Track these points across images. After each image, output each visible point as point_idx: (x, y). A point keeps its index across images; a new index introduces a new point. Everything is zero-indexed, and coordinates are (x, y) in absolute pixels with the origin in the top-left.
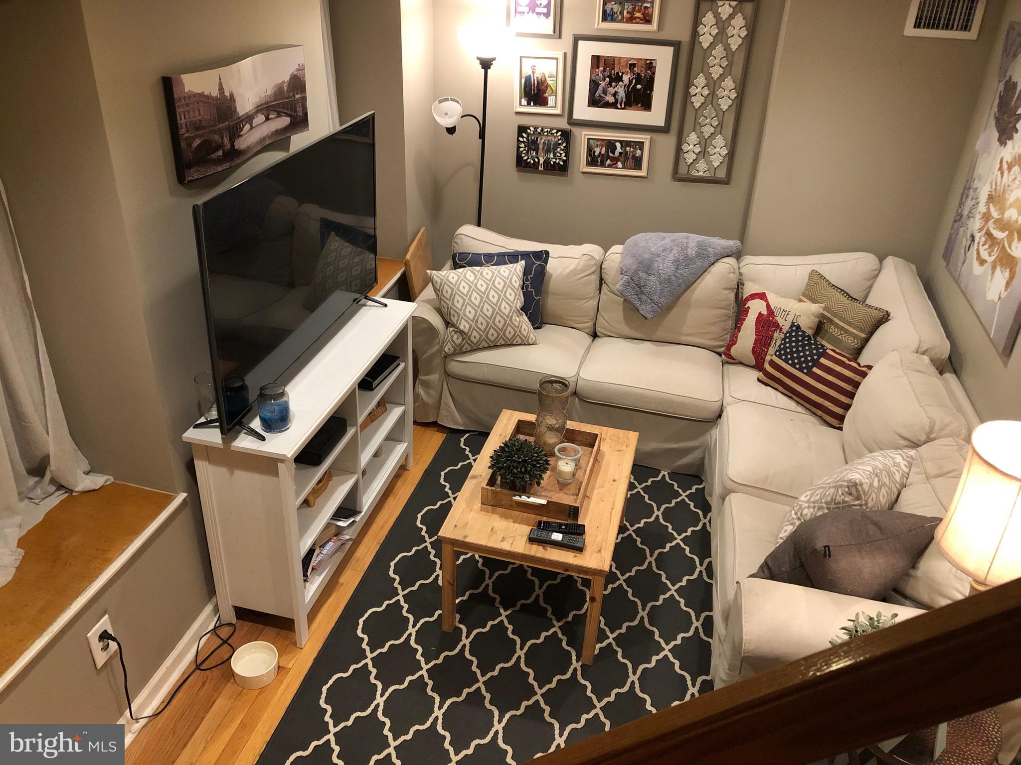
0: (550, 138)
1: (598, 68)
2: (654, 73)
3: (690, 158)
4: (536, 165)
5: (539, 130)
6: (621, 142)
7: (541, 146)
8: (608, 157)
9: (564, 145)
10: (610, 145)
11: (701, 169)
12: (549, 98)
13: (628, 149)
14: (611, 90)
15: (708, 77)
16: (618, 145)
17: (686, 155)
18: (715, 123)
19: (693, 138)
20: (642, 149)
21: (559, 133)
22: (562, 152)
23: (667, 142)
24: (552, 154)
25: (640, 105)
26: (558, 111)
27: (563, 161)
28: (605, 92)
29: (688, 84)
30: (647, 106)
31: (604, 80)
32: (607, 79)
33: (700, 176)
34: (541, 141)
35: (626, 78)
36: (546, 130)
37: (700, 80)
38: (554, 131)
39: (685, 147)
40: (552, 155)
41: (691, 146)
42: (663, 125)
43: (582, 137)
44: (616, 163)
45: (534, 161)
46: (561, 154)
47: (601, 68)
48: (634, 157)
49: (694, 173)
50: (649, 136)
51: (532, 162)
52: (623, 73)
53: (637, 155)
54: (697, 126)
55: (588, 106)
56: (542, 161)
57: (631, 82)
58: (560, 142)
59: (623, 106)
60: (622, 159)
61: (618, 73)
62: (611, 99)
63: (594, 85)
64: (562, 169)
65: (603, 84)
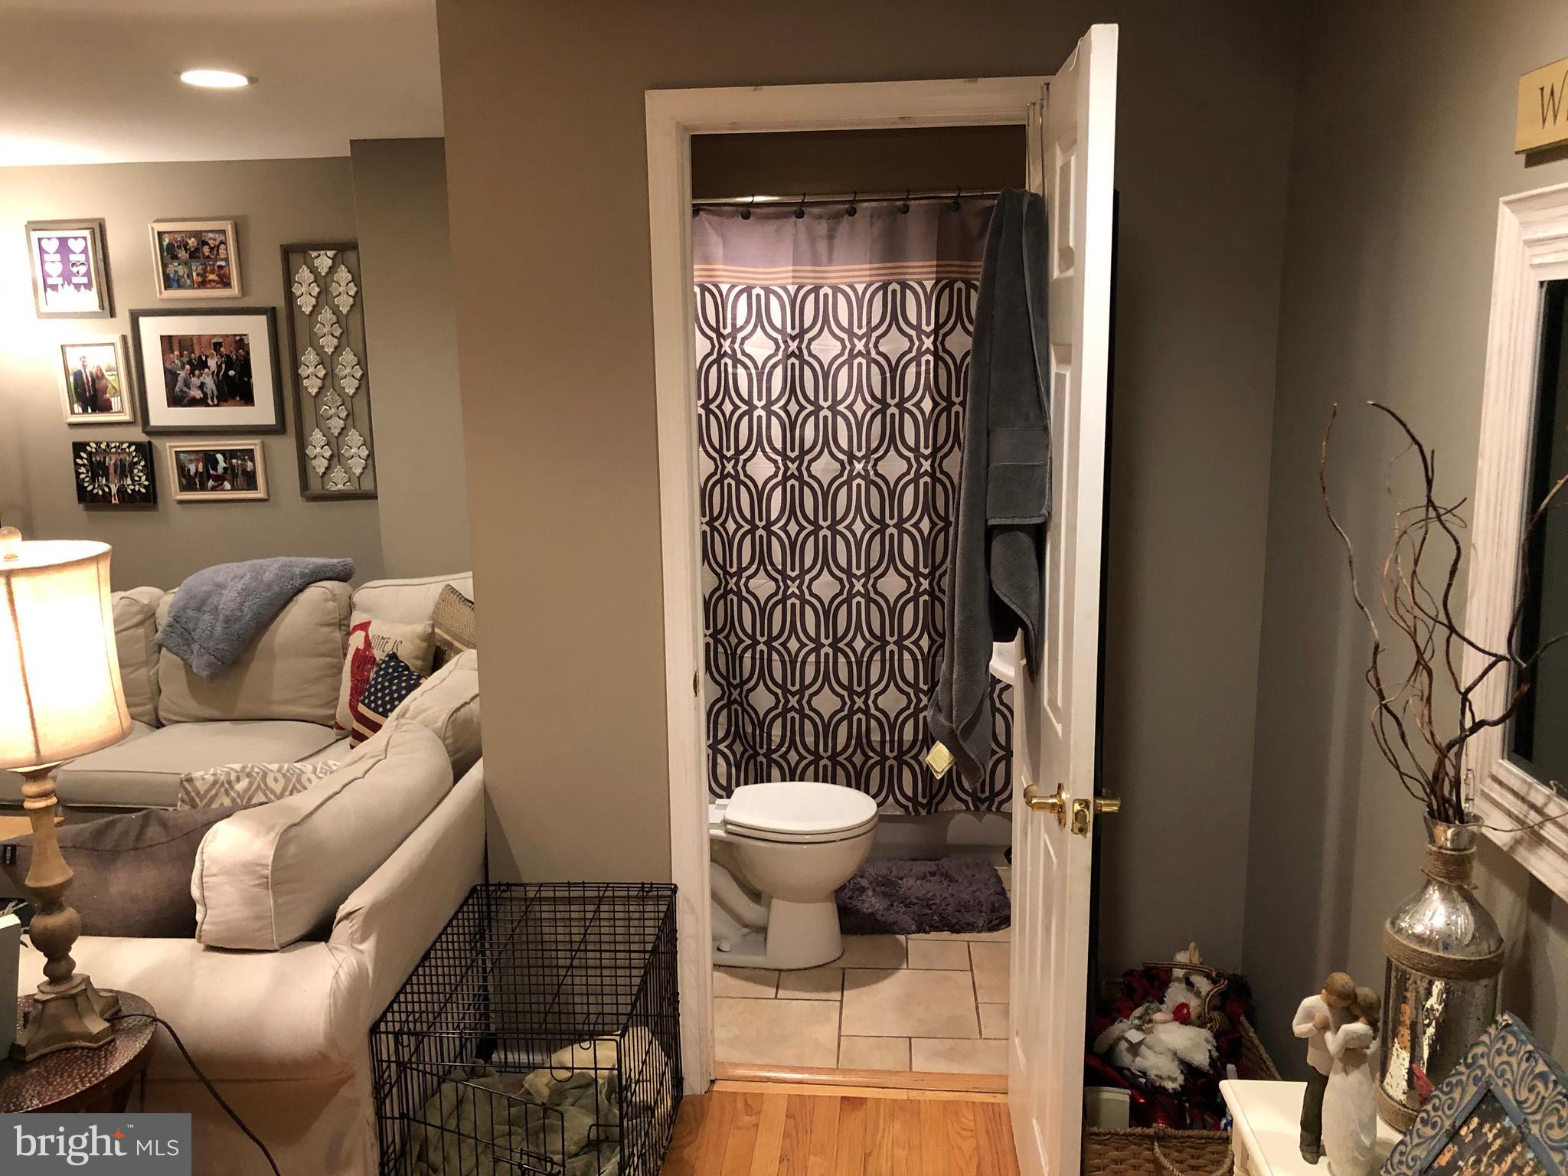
0: (122, 456)
1: (173, 353)
2: (248, 353)
3: (320, 465)
4: (107, 496)
5: (103, 446)
6: (223, 452)
7: (112, 470)
8: (209, 476)
9: (143, 463)
10: (209, 458)
11: (338, 481)
12: (112, 399)
13: (234, 461)
14: (195, 381)
15: (319, 351)
16: (219, 457)
17: (314, 463)
18: (344, 414)
19: (317, 437)
20: (252, 460)
21: (133, 448)
22: (141, 474)
23: (285, 447)
24: (129, 479)
25: (238, 399)
26: (126, 417)
27: (145, 487)
28: (187, 384)
29: (296, 364)
30: (248, 399)
31: (183, 368)
32: (188, 367)
33: (339, 491)
34: (111, 461)
35: (212, 363)
36: (113, 445)
37: (310, 357)
38: (125, 446)
39: (311, 452)
40: (129, 481)
41: (319, 449)
42: (274, 423)
43: (168, 450)
44: (222, 484)
45: (103, 490)
46: (140, 477)
47: (177, 353)
48: (245, 472)
49: (332, 487)
50: (257, 441)
51: (100, 493)
52: (207, 357)
53: (249, 470)
54: (320, 422)
55: (169, 406)
56: (114, 490)
57: (219, 367)
58: (136, 460)
59: (216, 402)
60: (229, 476)
61: (200, 357)
62: (198, 394)
63: (170, 376)
64: (147, 499)
65: (182, 374)
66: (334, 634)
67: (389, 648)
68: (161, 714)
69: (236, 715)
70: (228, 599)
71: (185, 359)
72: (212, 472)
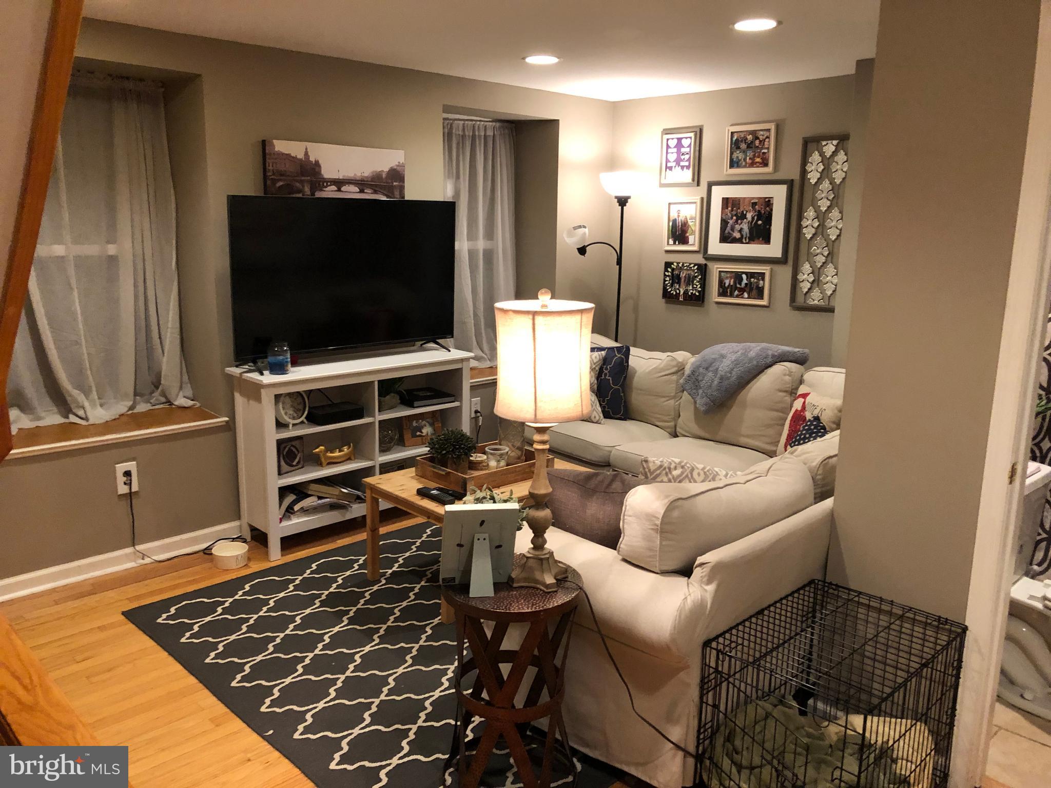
0: (689, 272)
1: (727, 208)
2: (772, 210)
3: (805, 286)
4: (678, 295)
5: (680, 265)
6: (746, 273)
7: (683, 280)
8: (736, 288)
9: (700, 277)
10: (738, 276)
11: (815, 299)
12: (690, 237)
13: (752, 280)
14: (738, 227)
15: (817, 209)
16: (744, 276)
17: (802, 285)
18: (826, 253)
19: (807, 268)
20: (763, 279)
21: (696, 267)
22: (698, 284)
23: (785, 272)
24: (691, 286)
25: (761, 239)
26: (695, 248)
27: (699, 292)
28: (733, 229)
29: (800, 217)
30: (767, 240)
31: (732, 218)
32: (735, 218)
33: (814, 305)
34: (683, 275)
35: (749, 216)
36: (685, 265)
37: (810, 213)
38: (692, 265)
39: (801, 277)
40: (691, 288)
41: (806, 276)
42: (780, 256)
43: (715, 269)
44: (743, 294)
45: (676, 292)
46: (697, 286)
47: (730, 209)
48: (758, 287)
49: (811, 302)
50: (768, 268)
51: (674, 293)
52: (747, 212)
53: (760, 286)
54: (810, 257)
55: (720, 242)
56: (682, 293)
57: (753, 218)
58: (696, 274)
59: (747, 241)
60: (748, 290)
61: (743, 211)
62: (737, 235)
63: (724, 223)
64: (698, 300)
65: (731, 222)
66: (787, 398)
67: (816, 413)
68: (678, 430)
69: (718, 438)
70: (724, 366)
71: (734, 213)
72: (738, 286)
